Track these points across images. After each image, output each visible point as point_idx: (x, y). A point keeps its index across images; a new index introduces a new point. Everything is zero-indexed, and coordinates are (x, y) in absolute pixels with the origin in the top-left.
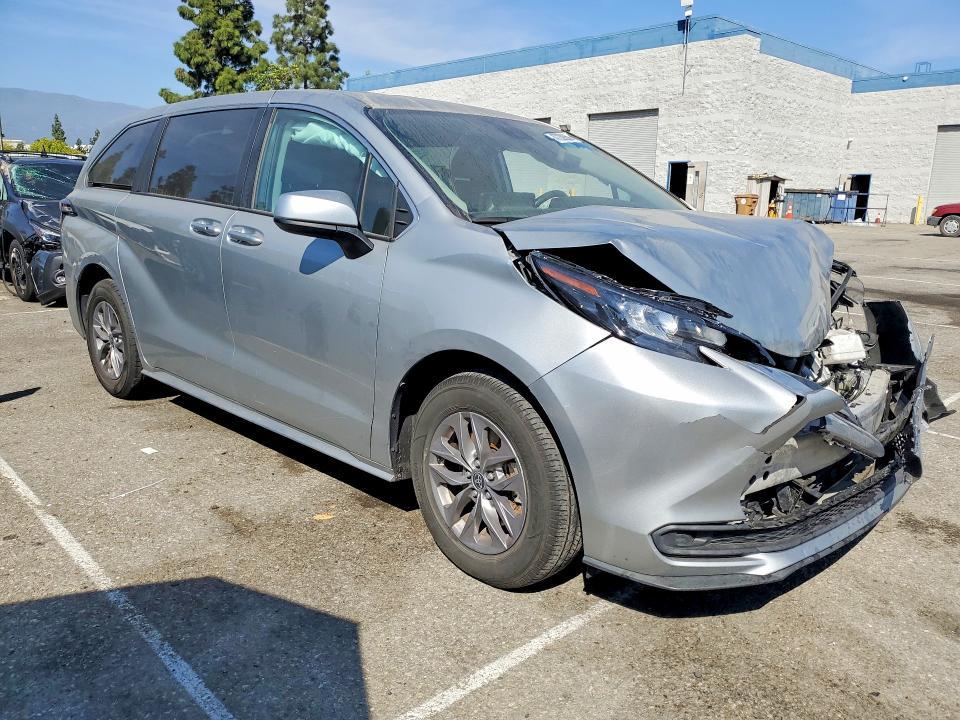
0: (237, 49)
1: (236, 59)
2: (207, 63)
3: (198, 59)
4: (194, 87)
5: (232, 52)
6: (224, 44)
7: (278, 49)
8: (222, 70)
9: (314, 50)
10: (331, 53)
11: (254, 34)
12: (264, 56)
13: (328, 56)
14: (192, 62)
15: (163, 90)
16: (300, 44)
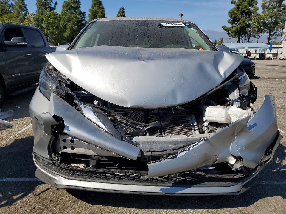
0: (247, 10)
1: (247, 14)
2: (237, 16)
3: (234, 15)
4: (232, 24)
5: (245, 12)
6: (244, 10)
7: (263, 8)
8: (241, 18)
9: (277, 7)
10: (283, 7)
11: (255, 5)
12: (257, 12)
13: (282, 8)
14: (232, 17)
15: (223, 26)
16: (272, 6)
